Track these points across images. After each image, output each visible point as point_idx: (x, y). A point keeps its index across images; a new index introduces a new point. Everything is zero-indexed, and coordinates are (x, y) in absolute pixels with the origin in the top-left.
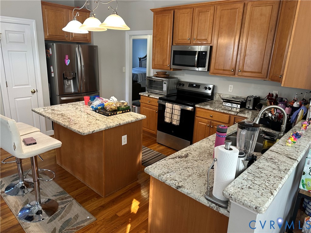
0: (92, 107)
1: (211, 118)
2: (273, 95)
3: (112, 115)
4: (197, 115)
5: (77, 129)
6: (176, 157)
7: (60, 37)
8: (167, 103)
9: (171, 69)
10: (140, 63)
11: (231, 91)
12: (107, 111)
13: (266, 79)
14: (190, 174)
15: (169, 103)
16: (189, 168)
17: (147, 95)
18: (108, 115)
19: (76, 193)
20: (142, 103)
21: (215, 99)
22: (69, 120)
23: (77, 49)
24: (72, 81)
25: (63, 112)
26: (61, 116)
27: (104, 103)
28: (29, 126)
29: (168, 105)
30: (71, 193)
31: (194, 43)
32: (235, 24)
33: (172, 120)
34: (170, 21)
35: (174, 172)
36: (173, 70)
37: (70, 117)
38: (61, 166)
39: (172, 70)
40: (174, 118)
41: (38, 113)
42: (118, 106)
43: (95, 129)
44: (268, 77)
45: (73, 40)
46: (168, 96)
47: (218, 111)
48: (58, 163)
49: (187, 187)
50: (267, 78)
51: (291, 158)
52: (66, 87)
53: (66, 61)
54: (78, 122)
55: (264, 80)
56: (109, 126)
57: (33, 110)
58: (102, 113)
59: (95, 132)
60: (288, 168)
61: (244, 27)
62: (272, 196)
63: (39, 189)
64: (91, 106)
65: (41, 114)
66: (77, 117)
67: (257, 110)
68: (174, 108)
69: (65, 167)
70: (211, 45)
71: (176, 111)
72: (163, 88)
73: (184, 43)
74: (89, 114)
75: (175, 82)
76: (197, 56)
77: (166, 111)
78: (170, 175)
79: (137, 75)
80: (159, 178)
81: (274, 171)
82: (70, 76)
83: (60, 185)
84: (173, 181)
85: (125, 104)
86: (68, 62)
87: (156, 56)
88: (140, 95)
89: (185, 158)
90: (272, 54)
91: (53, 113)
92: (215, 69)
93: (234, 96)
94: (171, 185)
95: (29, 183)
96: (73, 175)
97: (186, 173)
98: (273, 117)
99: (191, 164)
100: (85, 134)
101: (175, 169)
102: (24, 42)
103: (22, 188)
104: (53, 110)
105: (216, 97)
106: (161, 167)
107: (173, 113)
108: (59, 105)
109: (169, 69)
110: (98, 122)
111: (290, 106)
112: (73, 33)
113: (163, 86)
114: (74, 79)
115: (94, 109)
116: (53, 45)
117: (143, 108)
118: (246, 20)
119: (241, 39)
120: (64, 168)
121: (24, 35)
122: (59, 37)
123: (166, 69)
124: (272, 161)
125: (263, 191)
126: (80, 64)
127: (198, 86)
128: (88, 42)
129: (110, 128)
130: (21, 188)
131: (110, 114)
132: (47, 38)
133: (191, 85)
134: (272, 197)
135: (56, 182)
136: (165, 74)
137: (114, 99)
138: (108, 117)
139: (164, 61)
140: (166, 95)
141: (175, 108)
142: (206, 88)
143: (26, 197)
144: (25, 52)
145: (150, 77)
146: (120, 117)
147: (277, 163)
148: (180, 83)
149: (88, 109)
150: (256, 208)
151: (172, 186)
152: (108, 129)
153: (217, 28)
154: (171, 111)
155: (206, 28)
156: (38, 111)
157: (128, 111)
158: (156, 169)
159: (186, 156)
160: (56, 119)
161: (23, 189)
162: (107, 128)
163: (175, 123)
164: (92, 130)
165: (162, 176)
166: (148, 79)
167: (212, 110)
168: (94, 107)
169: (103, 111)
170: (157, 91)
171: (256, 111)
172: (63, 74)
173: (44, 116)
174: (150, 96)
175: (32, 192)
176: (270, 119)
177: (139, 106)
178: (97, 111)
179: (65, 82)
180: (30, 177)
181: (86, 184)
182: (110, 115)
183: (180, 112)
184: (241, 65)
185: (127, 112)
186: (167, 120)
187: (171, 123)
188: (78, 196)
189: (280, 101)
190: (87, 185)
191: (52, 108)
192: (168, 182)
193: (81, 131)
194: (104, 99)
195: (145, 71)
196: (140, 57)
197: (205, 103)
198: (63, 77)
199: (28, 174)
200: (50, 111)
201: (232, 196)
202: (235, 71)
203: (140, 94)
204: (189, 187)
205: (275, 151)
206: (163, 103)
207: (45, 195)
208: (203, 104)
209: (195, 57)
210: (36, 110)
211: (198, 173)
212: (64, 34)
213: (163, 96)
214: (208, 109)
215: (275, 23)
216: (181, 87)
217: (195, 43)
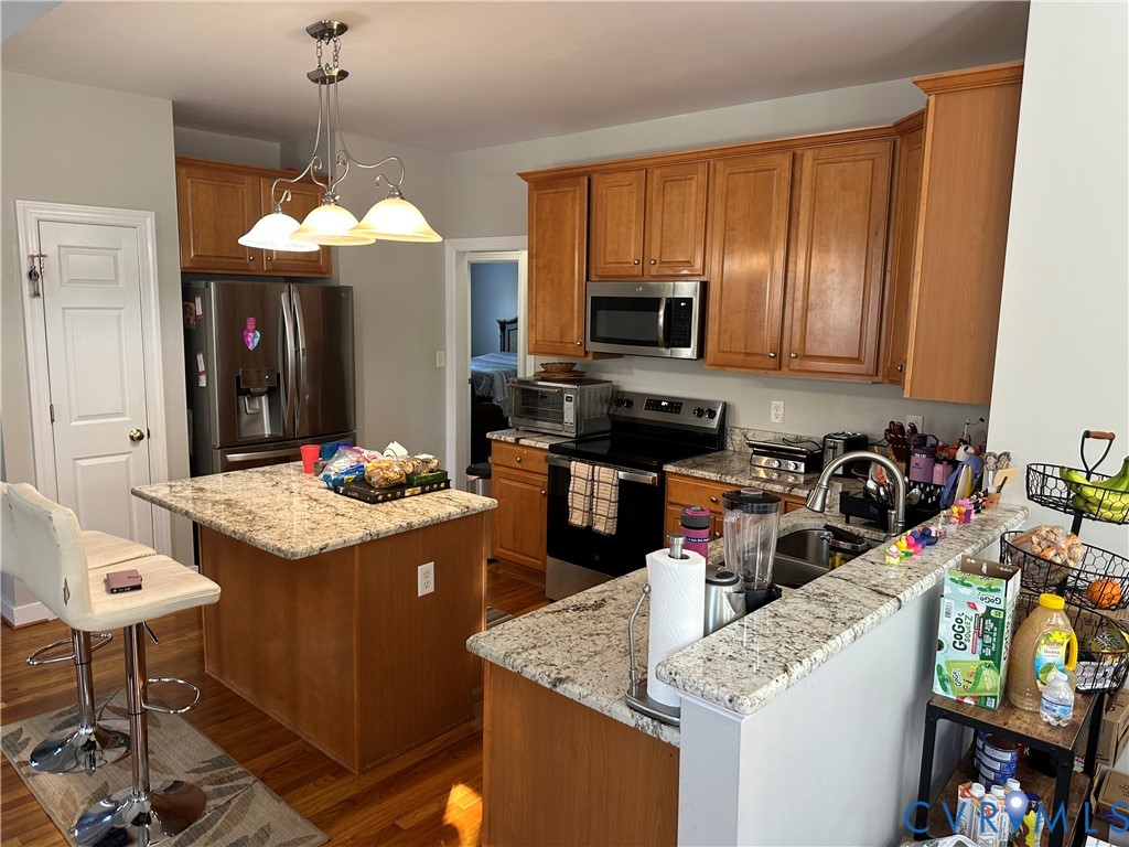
0: (326, 478)
1: (713, 507)
2: (901, 428)
3: (386, 501)
4: (671, 499)
5: (272, 543)
6: (566, 610)
7: (231, 261)
8: (573, 463)
9: (586, 353)
10: (503, 336)
11: (778, 421)
12: (373, 488)
13: (876, 379)
14: (599, 648)
15: (581, 462)
16: (598, 634)
17: (511, 439)
18: (374, 501)
19: (267, 760)
20: (496, 464)
21: (731, 448)
22: (250, 517)
23: (284, 298)
24: (264, 399)
25: (233, 496)
26: (223, 506)
27: (366, 464)
28: (123, 541)
29: (579, 469)
30: (247, 764)
31: (653, 272)
32: (770, 213)
33: (591, 519)
34: (577, 208)
35: (553, 646)
36: (594, 358)
37: (253, 508)
38: (217, 678)
39: (590, 358)
40: (599, 512)
41: (152, 500)
42: (410, 469)
43: (330, 541)
44: (881, 374)
45: (273, 270)
46: (579, 439)
48: (209, 669)
49: (579, 681)
50: (876, 375)
51: (881, 593)
52: (245, 418)
53: (247, 336)
54: (277, 521)
55: (873, 383)
56: (374, 531)
57: (134, 493)
58: (356, 494)
59: (328, 549)
60: (859, 615)
61: (798, 223)
62: (785, 675)
63: (146, 751)
64: (322, 475)
65: (161, 504)
66: (275, 508)
67: (856, 477)
68: (596, 478)
69: (232, 682)
70: (703, 279)
71: (602, 486)
72: (562, 414)
73: (623, 273)
74: (316, 500)
75: (604, 394)
76: (661, 313)
77: (571, 489)
78: (540, 654)
79: (491, 377)
80: (507, 661)
81: (817, 623)
82: (260, 385)
83: (214, 738)
84: (545, 667)
85: (432, 465)
86: (254, 340)
87: (540, 315)
88: (490, 440)
89: (594, 610)
90: (886, 303)
91: (199, 498)
92: (720, 351)
93: (789, 437)
94: (537, 677)
95: (109, 732)
96: (259, 707)
97: (587, 646)
98: (882, 493)
99: (606, 625)
100: (299, 557)
101: (557, 637)
102: (116, 280)
103: (89, 745)
104: (201, 490)
105: (735, 441)
106: (517, 634)
107: (595, 495)
108: (221, 475)
109: (579, 354)
110: (340, 520)
111: (945, 459)
112: (272, 251)
113: (562, 408)
114: (272, 393)
115: (330, 484)
116: (208, 286)
117: (499, 482)
118: (802, 200)
119: (791, 259)
120: (229, 687)
121: (115, 257)
122: (226, 260)
123: (574, 353)
124: (823, 600)
125: (764, 665)
126: (294, 343)
127: (675, 405)
128: (321, 276)
129: (378, 539)
130: (84, 746)
131: (380, 498)
132: (188, 265)
133: (653, 403)
134: (783, 679)
135: (202, 729)
136: (571, 371)
137: (397, 450)
138: (373, 506)
139: (564, 330)
140: (574, 435)
141: (601, 479)
142: (700, 413)
143: (102, 776)
144: (118, 312)
145: (526, 382)
146: (414, 505)
147: (833, 605)
148: (620, 399)
149: (312, 483)
150: (730, 701)
151: (540, 682)
152: (372, 541)
153: (717, 227)
154: (589, 489)
155: (685, 229)
156: (154, 494)
157: (442, 485)
158: (501, 640)
159: (599, 605)
160: (208, 514)
161: (90, 749)
162: (369, 539)
163: (600, 527)
164: (320, 545)
165: (514, 656)
166: (516, 389)
167: (716, 481)
168: (333, 478)
169: (360, 487)
170: (546, 426)
171: (854, 481)
172: (238, 378)
173: (170, 508)
174: (522, 442)
175: (122, 762)
176: (872, 498)
177: (486, 475)
178: (342, 489)
179: (241, 402)
180: (115, 716)
181: (298, 733)
182: (383, 501)
183: (615, 491)
184: (797, 337)
185: (439, 489)
186: (577, 519)
187: (589, 528)
188: (272, 772)
189: (915, 446)
190: (305, 738)
191: (197, 486)
192: (531, 672)
193: (283, 548)
194: (366, 453)
195: (514, 363)
196: (502, 319)
197: (698, 459)
198: (237, 388)
199: (109, 708)
200: (189, 493)
201: (677, 677)
202: (779, 355)
203: (488, 435)
204: (587, 681)
205: (842, 576)
206: (563, 464)
207: (164, 769)
208: (689, 461)
209: (658, 316)
210: (146, 490)
211: (622, 645)
212: (245, 253)
213: (566, 440)
214: (702, 479)
215: (884, 210)
216: (622, 412)
217: (655, 274)
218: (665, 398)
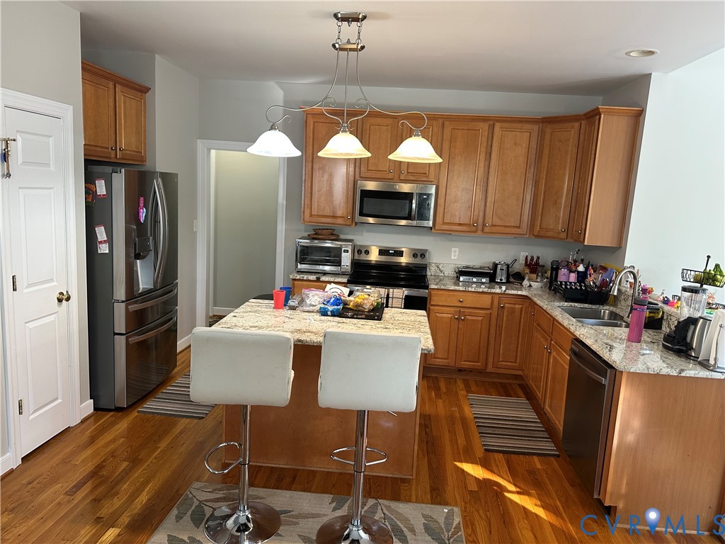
1: (460, 304)
4: (432, 303)
17: (312, 278)
23: (156, 182)
47: (473, 290)
49: (686, 369)
53: (140, 212)
61: (490, 159)
68: (391, 296)
70: (434, 183)
71: (395, 300)
72: (341, 260)
73: (382, 177)
76: (414, 201)
80: (650, 370)
82: (145, 250)
86: (143, 215)
92: (444, 223)
102: (49, 164)
109: (348, 224)
113: (341, 257)
116: (116, 171)
123: (343, 223)
127: (397, 253)
128: (142, 163)
136: (332, 234)
140: (349, 273)
141: (394, 296)
142: (416, 256)
151: (671, 374)
166: (301, 246)
167: (462, 291)
170: (327, 268)
172: (135, 245)
178: (349, 314)
183: (403, 302)
192: (665, 371)
198: (135, 253)
202: (478, 225)
214: (455, 290)
218: (392, 249)
